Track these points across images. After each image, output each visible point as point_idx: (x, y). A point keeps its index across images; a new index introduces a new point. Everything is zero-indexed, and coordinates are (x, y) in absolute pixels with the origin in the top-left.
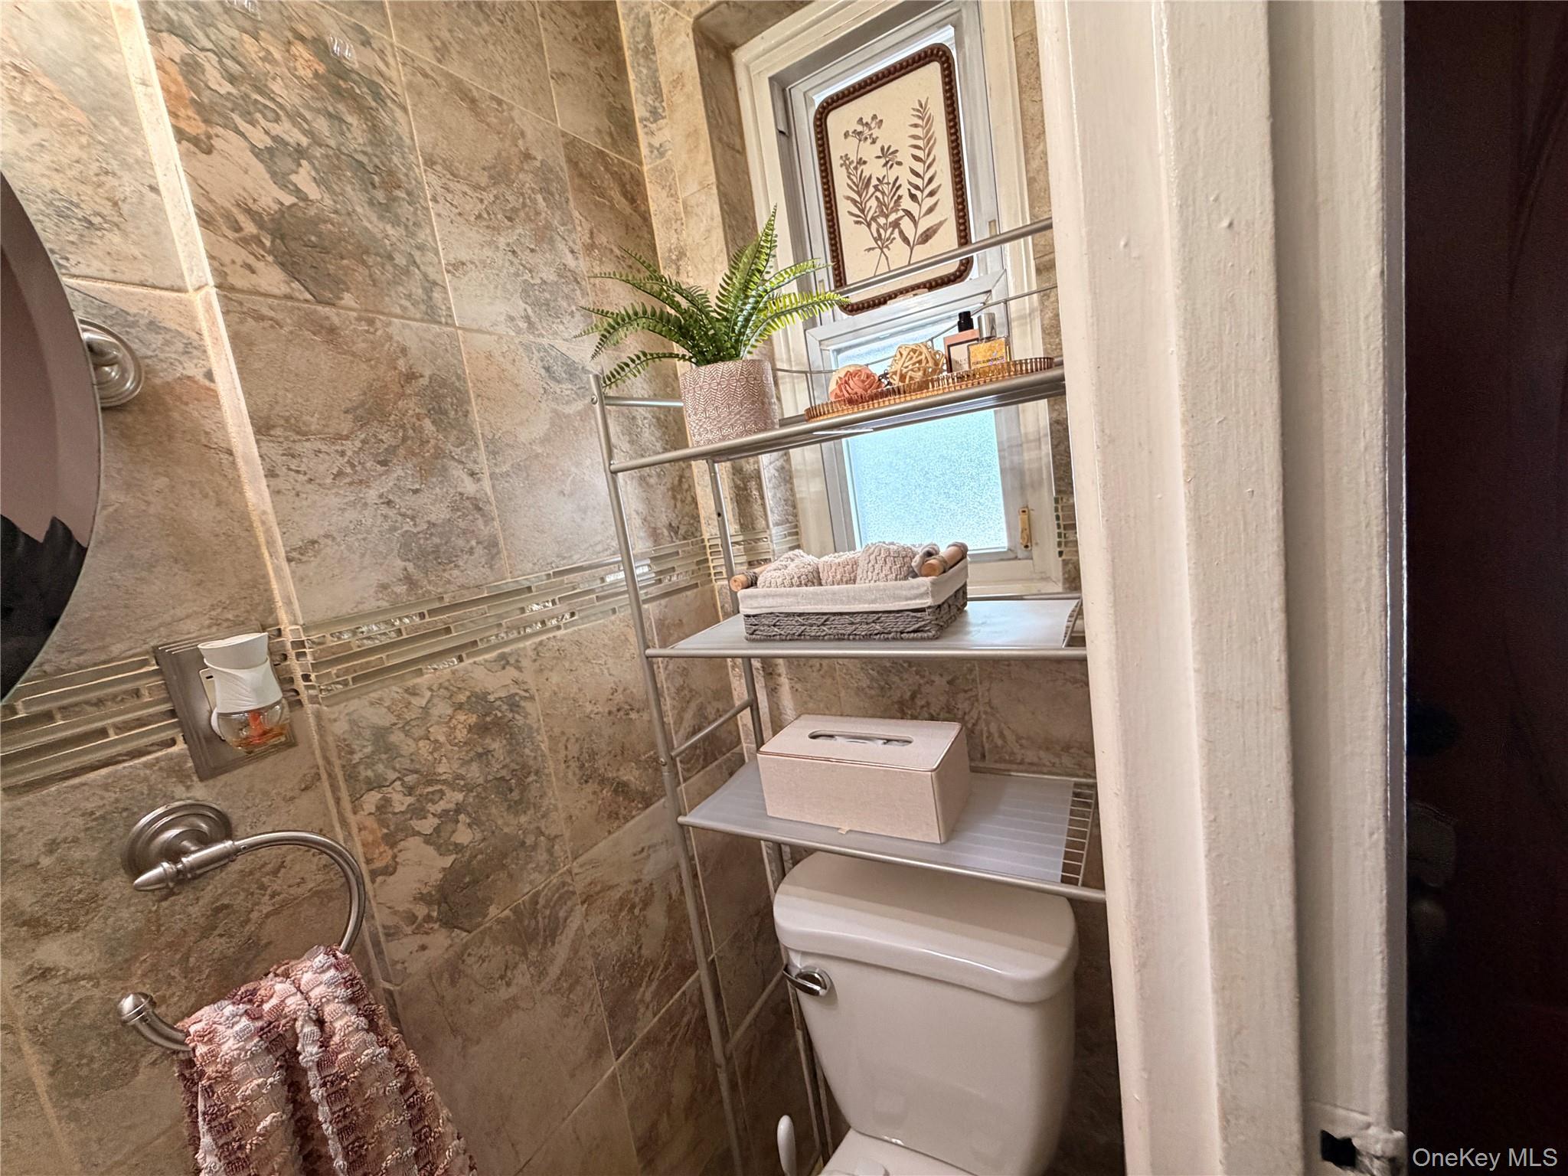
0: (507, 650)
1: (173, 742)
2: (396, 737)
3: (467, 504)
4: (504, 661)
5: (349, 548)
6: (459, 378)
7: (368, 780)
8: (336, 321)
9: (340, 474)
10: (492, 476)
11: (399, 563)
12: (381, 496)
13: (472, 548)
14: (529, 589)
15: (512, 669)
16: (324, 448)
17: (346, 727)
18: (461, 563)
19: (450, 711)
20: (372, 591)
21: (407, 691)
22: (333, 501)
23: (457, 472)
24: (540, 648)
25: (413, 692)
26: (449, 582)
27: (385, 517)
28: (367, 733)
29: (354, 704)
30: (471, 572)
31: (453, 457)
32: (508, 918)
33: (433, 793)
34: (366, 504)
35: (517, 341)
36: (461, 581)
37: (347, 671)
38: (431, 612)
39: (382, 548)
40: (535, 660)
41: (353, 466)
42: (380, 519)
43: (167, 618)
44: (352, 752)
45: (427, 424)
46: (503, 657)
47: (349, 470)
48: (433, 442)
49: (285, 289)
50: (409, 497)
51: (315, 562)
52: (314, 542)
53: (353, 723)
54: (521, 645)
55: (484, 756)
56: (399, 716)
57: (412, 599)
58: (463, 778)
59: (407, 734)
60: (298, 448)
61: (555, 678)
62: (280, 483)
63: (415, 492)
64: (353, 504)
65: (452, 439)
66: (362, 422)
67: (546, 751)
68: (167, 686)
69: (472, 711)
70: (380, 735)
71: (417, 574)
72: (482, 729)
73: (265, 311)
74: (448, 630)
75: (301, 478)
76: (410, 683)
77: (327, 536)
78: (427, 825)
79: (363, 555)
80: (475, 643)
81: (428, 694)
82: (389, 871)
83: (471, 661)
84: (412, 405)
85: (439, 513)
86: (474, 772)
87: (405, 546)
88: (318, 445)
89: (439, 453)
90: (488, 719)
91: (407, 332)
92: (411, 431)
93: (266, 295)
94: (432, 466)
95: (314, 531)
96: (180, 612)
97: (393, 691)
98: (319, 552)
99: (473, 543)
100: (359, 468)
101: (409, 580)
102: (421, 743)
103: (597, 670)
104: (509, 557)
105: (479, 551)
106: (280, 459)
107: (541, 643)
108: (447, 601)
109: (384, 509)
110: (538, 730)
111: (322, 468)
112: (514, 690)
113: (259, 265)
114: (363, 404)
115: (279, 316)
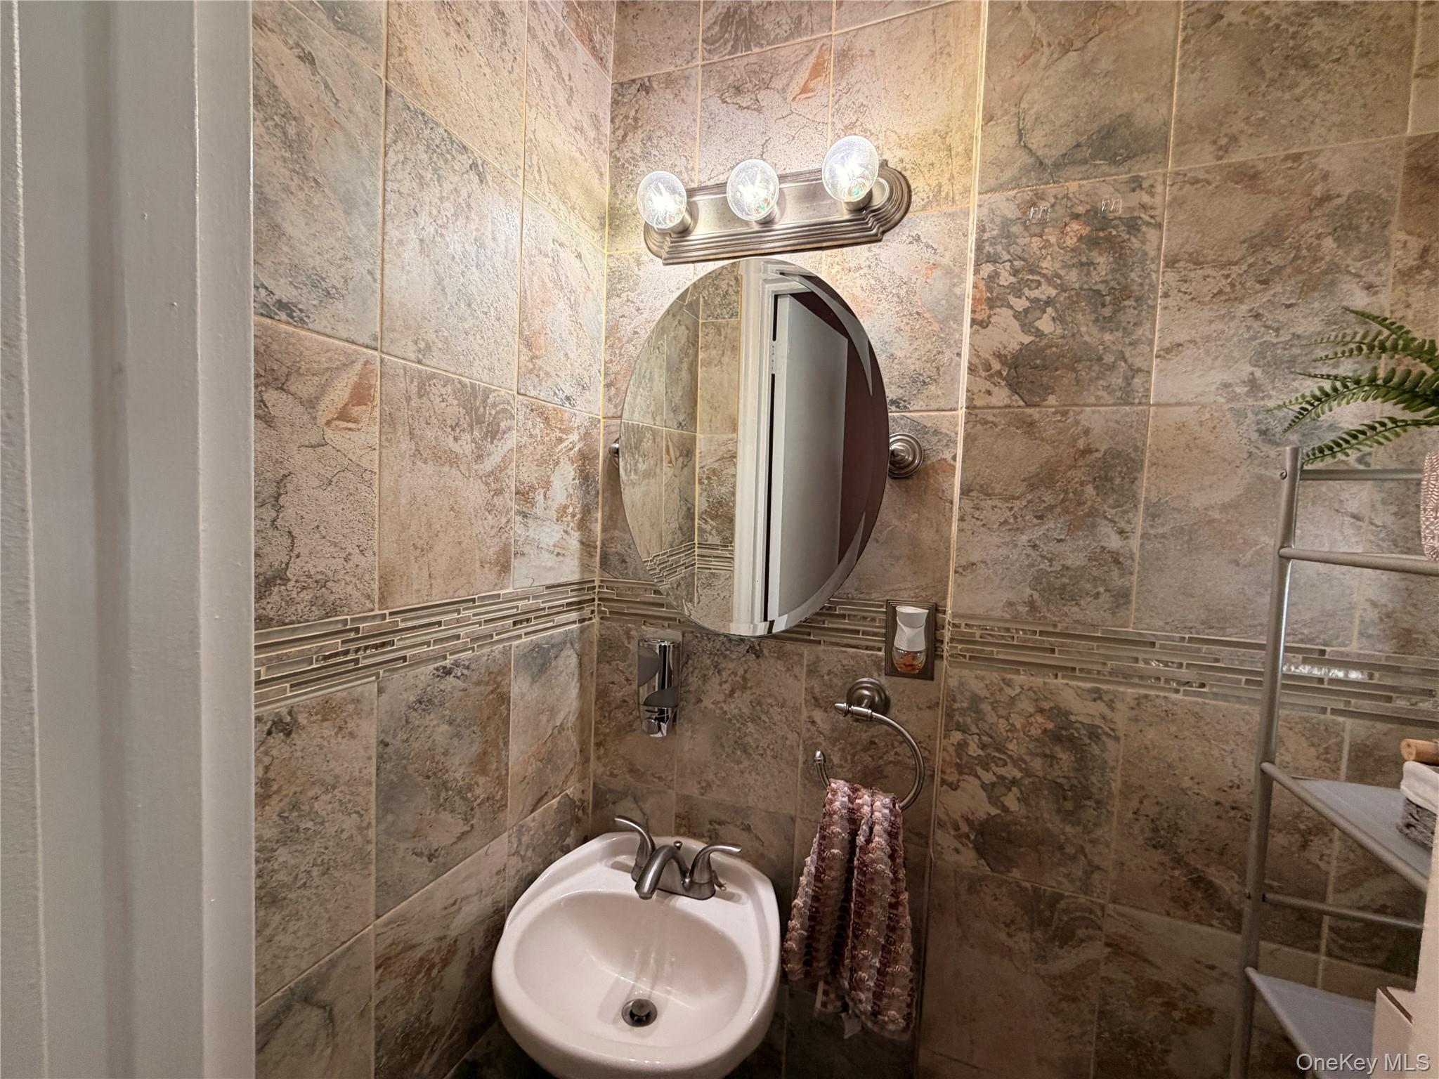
0: (1104, 687)
1: (880, 650)
2: (986, 707)
3: (1107, 556)
4: (1097, 695)
5: (995, 572)
6: (1136, 449)
7: (958, 723)
8: (1036, 416)
9: (1005, 522)
10: (1144, 536)
11: (1028, 591)
12: (1030, 541)
13: (1098, 593)
14: (1153, 644)
15: (1103, 705)
16: (999, 505)
17: (956, 684)
18: (1082, 603)
19: (1032, 710)
20: (1001, 605)
21: (1003, 680)
22: (995, 540)
23: (1105, 529)
24: (1143, 701)
25: (1009, 683)
26: (1066, 615)
27: (1028, 556)
28: (967, 694)
29: (965, 672)
30: (1093, 612)
31: (1106, 518)
32: (1026, 889)
33: (1000, 759)
34: (1016, 545)
35: (1226, 407)
36: (1080, 617)
37: (967, 650)
38: (1042, 633)
39: (1019, 578)
40: (1132, 708)
41: (1015, 518)
42: (1023, 557)
43: (896, 587)
44: (954, 700)
45: (1090, 490)
46: (1097, 691)
47: (1012, 520)
48: (1089, 503)
49: (1007, 401)
50: (1053, 544)
51: (970, 577)
52: (973, 564)
53: (961, 684)
54: (1121, 689)
55: (1051, 758)
56: (992, 694)
57: (1030, 619)
58: (1025, 762)
59: (994, 709)
60: (983, 504)
61: (1151, 734)
62: (964, 525)
63: (1060, 541)
64: (1006, 544)
65: (1111, 501)
66: (1032, 487)
67: (1116, 792)
68: (886, 621)
69: (1050, 719)
70: (975, 700)
71: (1039, 602)
72: (1056, 738)
73: (991, 418)
74: (1053, 651)
75: (980, 523)
76: (1008, 676)
77: (983, 562)
78: (988, 777)
79: (1003, 579)
80: (1074, 669)
81: (1018, 690)
82: (954, 787)
83: (1065, 681)
84: (1079, 474)
85: (1075, 559)
86: (1037, 764)
87: (1037, 580)
88: (997, 503)
89: (1093, 513)
90: (1064, 733)
91: (1096, 416)
92: (1071, 495)
93: (994, 408)
94: (1084, 521)
95: (975, 557)
96: (902, 586)
97: (995, 677)
98: (974, 571)
99: (1102, 590)
100: (1019, 520)
101: (1032, 604)
102: (1001, 721)
103: (1216, 752)
104: (1138, 610)
105: (1105, 597)
106: (969, 510)
107: (1146, 696)
108: (1058, 630)
109: (1029, 551)
110: (1113, 769)
111: (993, 518)
112: (1098, 722)
113: (995, 390)
114: (1038, 474)
115: (997, 420)
